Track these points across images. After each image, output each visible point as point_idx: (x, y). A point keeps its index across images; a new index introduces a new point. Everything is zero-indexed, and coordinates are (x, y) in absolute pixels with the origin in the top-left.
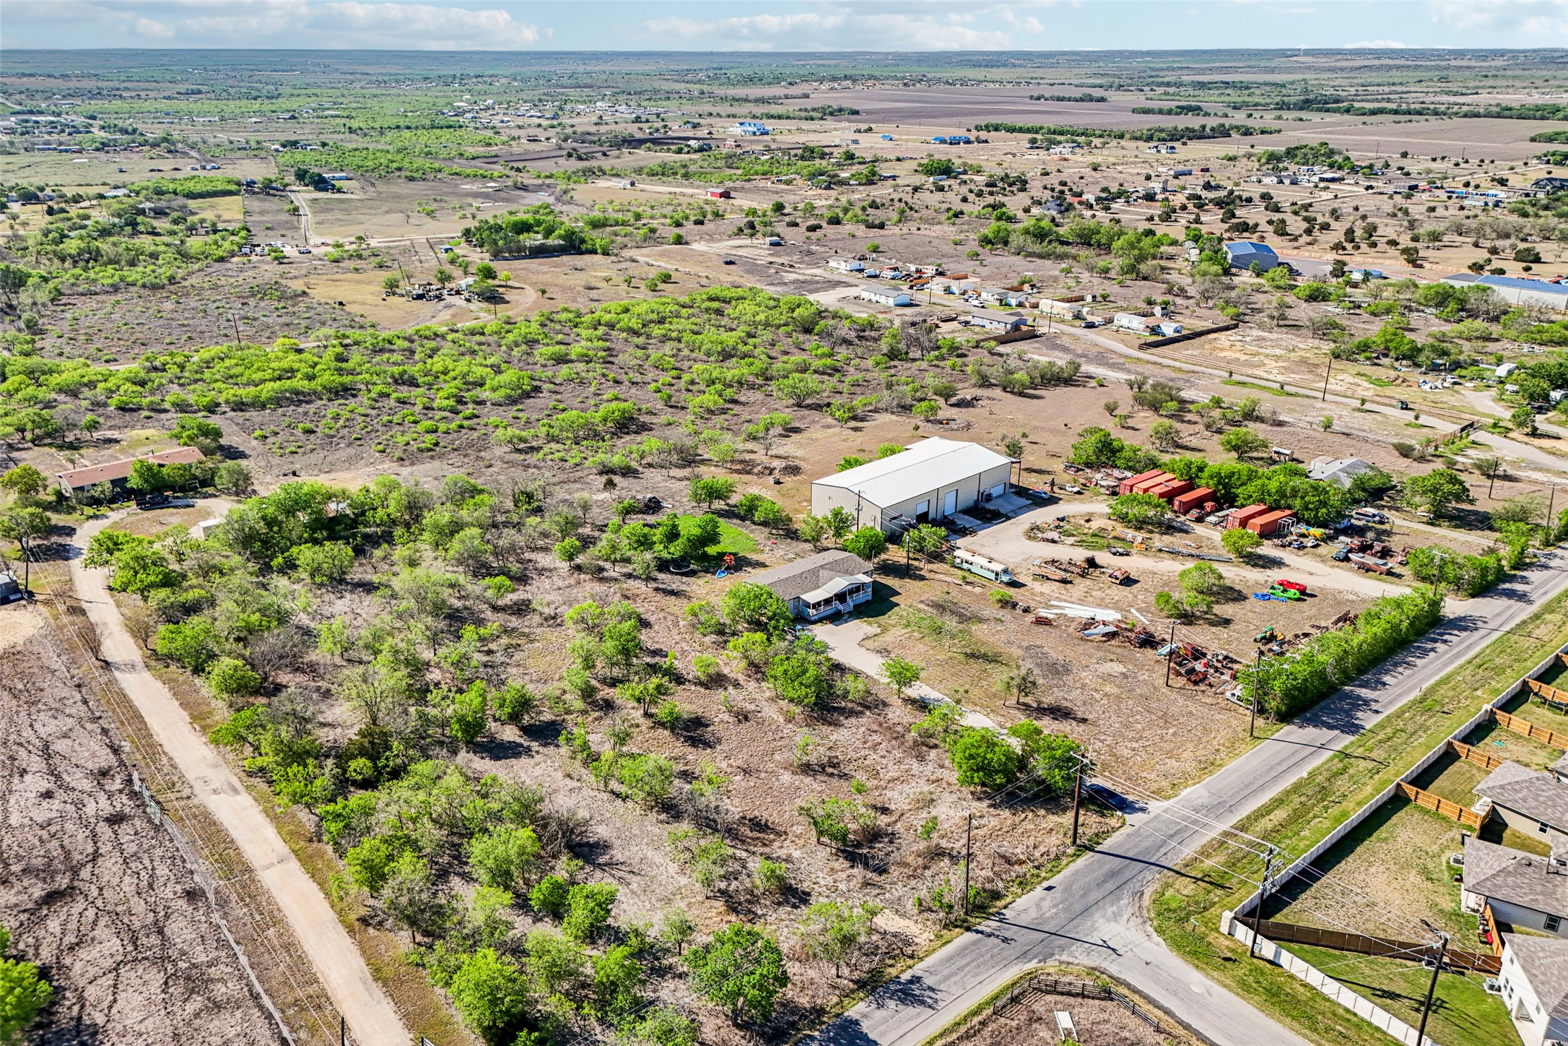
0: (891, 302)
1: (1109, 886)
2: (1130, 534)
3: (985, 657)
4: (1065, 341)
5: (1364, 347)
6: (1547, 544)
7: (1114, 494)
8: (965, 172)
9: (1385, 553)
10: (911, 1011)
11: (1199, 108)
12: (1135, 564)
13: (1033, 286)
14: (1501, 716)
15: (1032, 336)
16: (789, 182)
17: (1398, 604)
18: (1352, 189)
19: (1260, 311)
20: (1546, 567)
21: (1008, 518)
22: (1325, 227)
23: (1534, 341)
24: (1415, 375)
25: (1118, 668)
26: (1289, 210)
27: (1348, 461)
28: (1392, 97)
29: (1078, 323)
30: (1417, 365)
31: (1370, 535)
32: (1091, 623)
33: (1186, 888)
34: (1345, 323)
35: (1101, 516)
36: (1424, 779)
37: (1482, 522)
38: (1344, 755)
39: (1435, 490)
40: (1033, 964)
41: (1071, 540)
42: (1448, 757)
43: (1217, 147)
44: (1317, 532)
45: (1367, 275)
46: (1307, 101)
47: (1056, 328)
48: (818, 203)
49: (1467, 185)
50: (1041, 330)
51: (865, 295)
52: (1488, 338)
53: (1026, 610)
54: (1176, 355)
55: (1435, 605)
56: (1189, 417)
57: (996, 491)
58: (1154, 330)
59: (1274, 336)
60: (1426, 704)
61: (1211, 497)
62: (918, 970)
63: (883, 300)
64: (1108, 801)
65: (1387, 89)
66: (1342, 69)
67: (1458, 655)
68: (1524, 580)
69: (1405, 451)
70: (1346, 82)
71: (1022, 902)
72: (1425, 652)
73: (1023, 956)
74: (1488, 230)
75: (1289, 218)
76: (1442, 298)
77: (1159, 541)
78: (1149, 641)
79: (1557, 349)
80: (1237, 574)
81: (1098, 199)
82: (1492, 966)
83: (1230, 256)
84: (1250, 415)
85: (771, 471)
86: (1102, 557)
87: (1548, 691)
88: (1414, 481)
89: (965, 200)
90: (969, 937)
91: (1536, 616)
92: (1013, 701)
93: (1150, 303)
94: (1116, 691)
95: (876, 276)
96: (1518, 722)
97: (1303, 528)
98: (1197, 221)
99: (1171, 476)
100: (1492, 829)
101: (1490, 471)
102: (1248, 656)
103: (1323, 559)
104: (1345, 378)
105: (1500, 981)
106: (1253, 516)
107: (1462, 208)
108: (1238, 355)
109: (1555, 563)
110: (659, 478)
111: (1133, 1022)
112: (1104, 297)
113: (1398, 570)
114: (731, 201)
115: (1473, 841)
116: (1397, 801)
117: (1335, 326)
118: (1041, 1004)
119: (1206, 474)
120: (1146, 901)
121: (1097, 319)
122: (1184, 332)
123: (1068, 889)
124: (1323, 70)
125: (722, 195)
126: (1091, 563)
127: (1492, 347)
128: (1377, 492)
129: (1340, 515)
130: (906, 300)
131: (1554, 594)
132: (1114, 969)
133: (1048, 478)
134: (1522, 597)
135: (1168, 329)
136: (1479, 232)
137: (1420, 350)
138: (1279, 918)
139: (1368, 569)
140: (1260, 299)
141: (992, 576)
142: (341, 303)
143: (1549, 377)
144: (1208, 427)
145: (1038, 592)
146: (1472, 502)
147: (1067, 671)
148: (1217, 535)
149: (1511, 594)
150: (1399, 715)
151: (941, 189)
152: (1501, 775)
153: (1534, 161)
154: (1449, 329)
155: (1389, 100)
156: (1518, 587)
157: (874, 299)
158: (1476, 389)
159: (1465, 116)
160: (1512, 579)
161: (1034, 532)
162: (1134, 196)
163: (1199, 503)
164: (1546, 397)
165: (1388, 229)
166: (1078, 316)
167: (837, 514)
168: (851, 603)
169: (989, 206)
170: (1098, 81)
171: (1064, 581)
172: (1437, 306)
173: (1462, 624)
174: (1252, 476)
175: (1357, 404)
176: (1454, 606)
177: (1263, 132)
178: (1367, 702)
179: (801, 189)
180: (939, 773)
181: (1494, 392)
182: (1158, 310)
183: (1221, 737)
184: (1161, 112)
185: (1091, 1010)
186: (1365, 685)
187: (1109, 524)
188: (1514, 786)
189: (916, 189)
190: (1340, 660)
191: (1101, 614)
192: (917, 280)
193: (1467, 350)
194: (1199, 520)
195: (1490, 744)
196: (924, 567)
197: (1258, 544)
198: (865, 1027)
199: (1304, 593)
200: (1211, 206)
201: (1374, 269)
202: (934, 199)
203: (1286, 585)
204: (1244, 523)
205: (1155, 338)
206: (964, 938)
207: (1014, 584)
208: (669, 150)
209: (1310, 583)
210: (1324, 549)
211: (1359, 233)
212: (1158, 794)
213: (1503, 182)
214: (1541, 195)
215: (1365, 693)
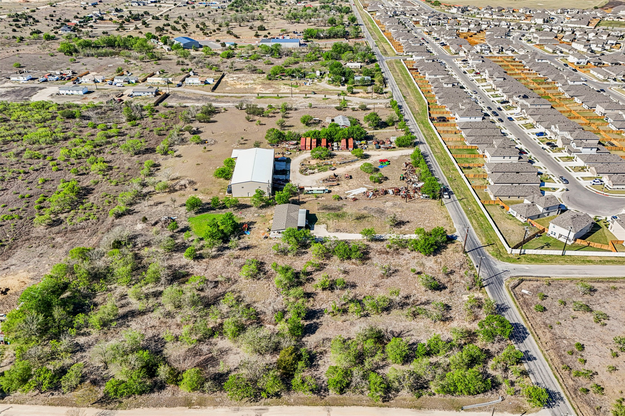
0: (80, 92)
4: (180, 94)
5: (273, 74)
7: (300, 150)
9: (383, 142)
12: (342, 171)
15: (167, 95)
18: (167, 5)
23: (308, 61)
24: (298, 81)
25: (390, 203)
27: (341, 117)
29: (171, 85)
30: (294, 77)
35: (309, 159)
38: (459, 201)
40: (504, 285)
41: (316, 171)
44: (362, 142)
45: (233, 45)
47: (170, 89)
50: (166, 92)
51: (60, 91)
52: (296, 63)
54: (225, 91)
56: (270, 115)
58: (205, 82)
59: (240, 75)
61: (327, 141)
63: (74, 92)
67: (436, 164)
68: (415, 138)
69: (339, 109)
73: (500, 285)
75: (170, 23)
77: (335, 160)
78: (384, 192)
80: (367, 162)
81: (80, 22)
84: (286, 109)
86: (333, 172)
87: (460, 165)
90: (486, 288)
93: (183, 70)
95: (47, 81)
96: (470, 175)
97: (359, 142)
99: (309, 138)
103: (374, 150)
105: (549, 233)
108: (242, 86)
117: (252, 67)
120: (491, 256)
121: (178, 82)
122: (215, 81)
126: (335, 175)
130: (85, 90)
134: (422, 143)
135: (209, 81)
137: (294, 72)
139: (387, 149)
141: (322, 192)
148: (344, 153)
149: (419, 143)
156: (417, 140)
157: (68, 92)
158: (319, 82)
161: (302, 171)
162: (94, 19)
165: (208, 23)
167: (259, 192)
169: (33, 32)
172: (270, 53)
175: (304, 96)
183: (437, 209)
187: (317, 161)
191: (363, 190)
192: (73, 80)
194: (333, 150)
199: (388, 162)
201: (231, 42)
203: (381, 161)
205: (210, 86)
207: (329, 192)
210: (371, 147)
211: (201, 26)
214: (229, 2)
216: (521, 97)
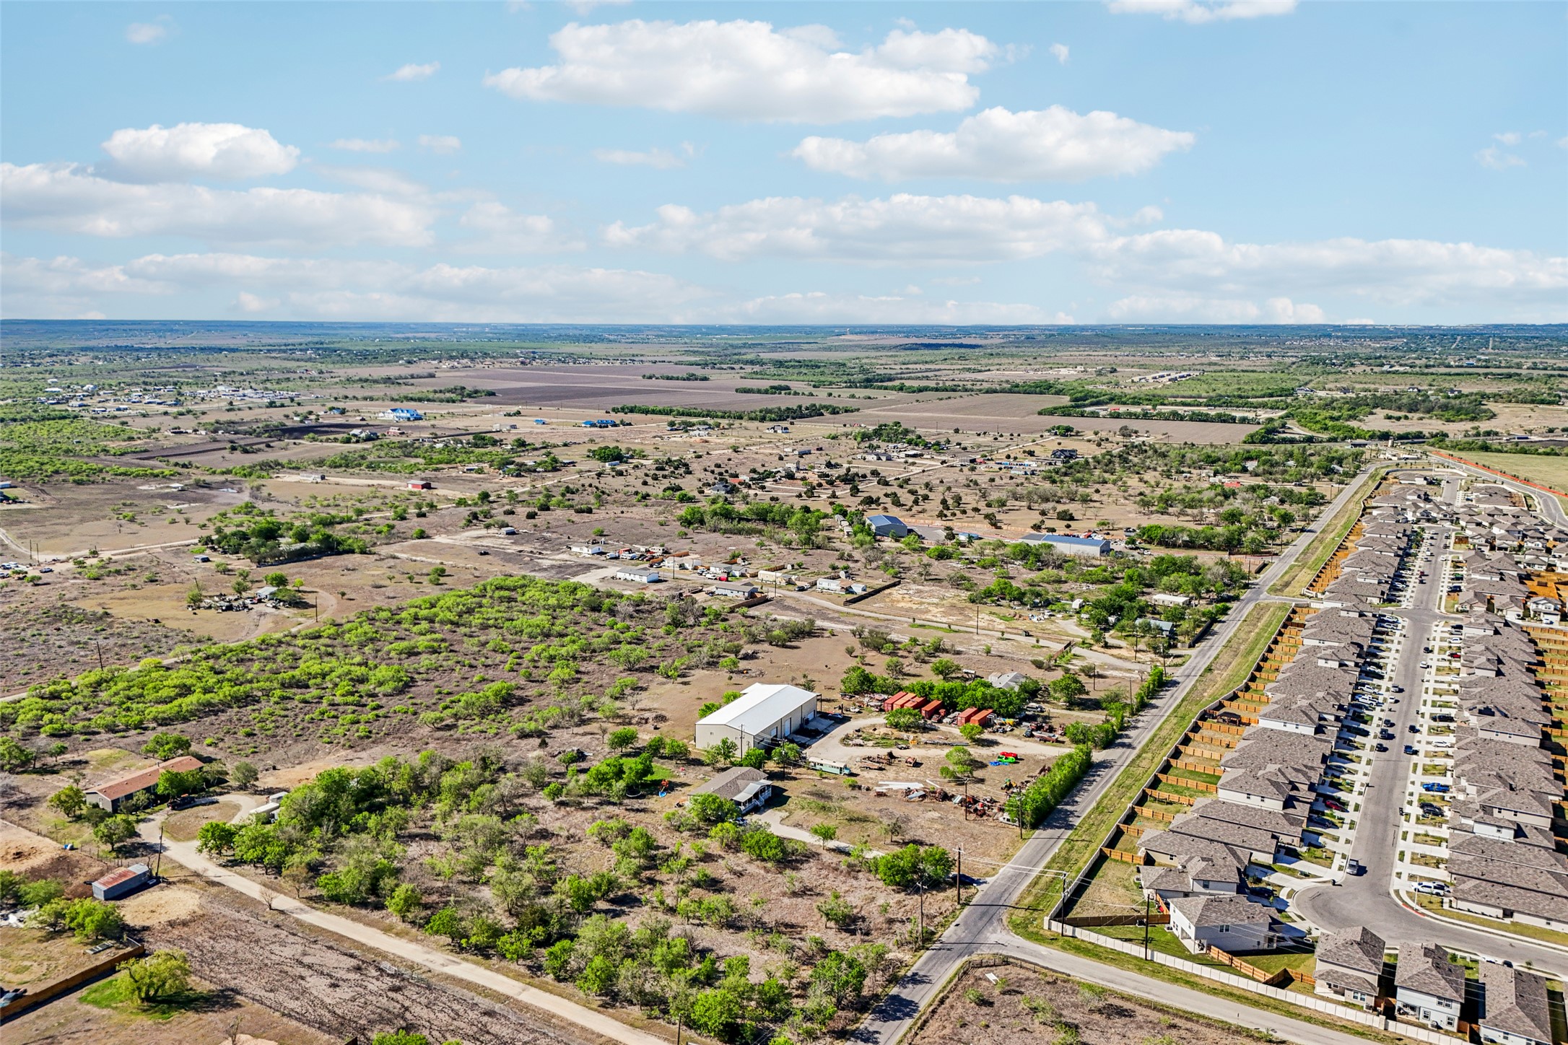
0: (645, 580)
1: (985, 919)
2: (905, 735)
3: (858, 819)
4: (788, 602)
5: (989, 594)
6: (1133, 714)
7: (882, 710)
8: (632, 457)
9: (1051, 730)
10: (919, 987)
11: (787, 388)
12: (915, 753)
13: (744, 560)
14: (1137, 809)
15: (765, 600)
16: (480, 471)
17: (1070, 757)
18: (930, 462)
19: (909, 569)
20: (1136, 728)
21: (825, 734)
22: (926, 498)
23: (1087, 581)
24: (1025, 611)
25: (936, 815)
26: (895, 483)
27: (1012, 675)
28: (929, 374)
29: (791, 587)
30: (1024, 604)
31: (1040, 719)
32: (908, 792)
33: (1022, 913)
34: (967, 575)
35: (881, 725)
36: (1112, 843)
37: (1095, 705)
38: (1069, 840)
39: (1067, 687)
40: (966, 958)
41: (871, 743)
42: (1118, 834)
43: (818, 426)
44: (1011, 721)
45: (971, 538)
46: (868, 380)
47: (780, 593)
48: (518, 490)
49: (1008, 457)
50: (770, 595)
51: (620, 575)
52: (1059, 581)
53: (868, 789)
54: (870, 608)
55: (1088, 754)
56: (901, 653)
57: (810, 716)
58: (849, 590)
59: (927, 588)
60: (1099, 809)
61: (942, 706)
62: (913, 969)
63: (637, 578)
64: (966, 881)
65: (923, 367)
66: (883, 348)
67: (1107, 782)
68: (1127, 737)
69: (1039, 665)
70: (890, 361)
71: (947, 933)
72: (1091, 783)
73: (960, 955)
74: (1036, 497)
75: (900, 492)
76: (1024, 554)
77: (924, 737)
78: (946, 797)
79: (1103, 586)
80: (978, 752)
81: (752, 479)
82: (1166, 919)
83: (873, 527)
84: (938, 649)
85: (647, 721)
86: (896, 752)
87: (1155, 793)
88: (1054, 683)
89: (645, 483)
90: (929, 953)
91: (1139, 756)
92: (888, 841)
93: (834, 568)
94: (940, 827)
95: (617, 558)
96: (1146, 811)
97: (1002, 720)
98: (834, 496)
99: (911, 695)
100: (1149, 861)
101: (1090, 672)
102: (1002, 798)
103: (1018, 737)
104: (984, 616)
105: (1171, 925)
106: (971, 716)
107: (1011, 478)
108: (910, 605)
109: (1139, 725)
110: (567, 736)
111: (1022, 971)
112: (800, 566)
113: (1061, 739)
114: (435, 492)
115: (1143, 868)
116: (1102, 858)
117: (963, 578)
118: (978, 972)
119: (936, 691)
120: (1005, 923)
121: (805, 584)
122: (869, 590)
123: (966, 923)
124: (867, 348)
125: (423, 487)
126: (890, 755)
127: (1065, 587)
128: (1032, 692)
129: (1021, 710)
130: (655, 577)
131: (1144, 743)
132: (1005, 953)
133: (836, 704)
134: (1129, 746)
135: (858, 589)
136: (1029, 497)
137: (1024, 594)
138: (1071, 915)
139: (1044, 740)
140: (906, 560)
141: (838, 771)
142: (157, 621)
143: (1104, 607)
144: (916, 659)
145: (867, 777)
146: (1087, 693)
147: (910, 820)
148: (956, 731)
149: (1123, 745)
150: (1089, 817)
151: (620, 474)
152: (1144, 837)
153: (1047, 434)
154: (1035, 575)
155: (927, 378)
156: (1126, 741)
157: (629, 578)
158: (1064, 618)
159: (987, 392)
160: (1121, 736)
161: (846, 740)
162: (778, 476)
163: (935, 711)
164: (1107, 621)
165: (970, 499)
166: (789, 582)
167: (724, 742)
168: (762, 798)
169: (668, 489)
170: (692, 359)
171: (880, 769)
172: (1022, 559)
173: (1104, 765)
174: (964, 690)
175: (999, 635)
176: (1098, 756)
177: (846, 411)
178: (1072, 812)
179: (495, 477)
180: (870, 884)
181: (1075, 619)
182: (842, 574)
183: (1006, 842)
184: (759, 391)
185: (1002, 970)
186: (1067, 804)
187: (889, 731)
188: (1154, 839)
189: (599, 475)
190: (1052, 791)
191: (913, 786)
192: (654, 561)
193: (1051, 591)
194: (940, 721)
195: (1136, 824)
196: (793, 771)
197: (981, 733)
198: (903, 996)
199: (1017, 759)
200: (838, 482)
201: (974, 533)
202: (618, 482)
203: (1007, 755)
204: (968, 719)
205: (850, 597)
206: (926, 954)
207: (852, 775)
208: (336, 440)
209: (1019, 752)
210: (1017, 731)
211: (950, 502)
212: (987, 874)
213: (1031, 453)
214: (1059, 464)
215: (1069, 808)
216: (1476, 711)
